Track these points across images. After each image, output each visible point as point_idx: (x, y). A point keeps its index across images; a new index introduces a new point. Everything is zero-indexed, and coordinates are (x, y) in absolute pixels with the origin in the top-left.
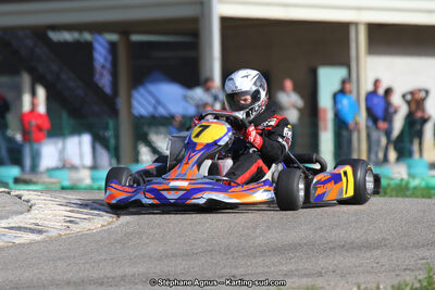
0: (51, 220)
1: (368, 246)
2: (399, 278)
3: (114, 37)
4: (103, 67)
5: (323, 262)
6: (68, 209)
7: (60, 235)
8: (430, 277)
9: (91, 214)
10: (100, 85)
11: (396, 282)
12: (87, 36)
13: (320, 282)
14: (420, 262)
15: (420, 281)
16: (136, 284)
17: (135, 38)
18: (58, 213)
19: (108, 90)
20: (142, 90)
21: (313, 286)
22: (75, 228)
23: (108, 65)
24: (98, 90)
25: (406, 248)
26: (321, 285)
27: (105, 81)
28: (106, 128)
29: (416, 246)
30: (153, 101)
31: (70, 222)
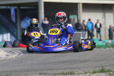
0: (2, 55)
1: (86, 61)
2: (94, 69)
3: (16, 7)
4: (13, 15)
5: (74, 65)
6: (7, 52)
7: (4, 59)
8: (103, 69)
9: (13, 54)
10: (13, 20)
11: (93, 70)
12: (9, 7)
13: (74, 70)
14: (99, 65)
15: (100, 70)
16: (25, 72)
17: (22, 8)
18: (4, 53)
19: (14, 21)
20: (23, 21)
21: (72, 71)
22: (8, 57)
23: (14, 15)
24: (12, 21)
25: (96, 61)
26: (74, 71)
27: (14, 19)
28: (14, 31)
29: (98, 61)
30: (26, 24)
31: (7, 56)
